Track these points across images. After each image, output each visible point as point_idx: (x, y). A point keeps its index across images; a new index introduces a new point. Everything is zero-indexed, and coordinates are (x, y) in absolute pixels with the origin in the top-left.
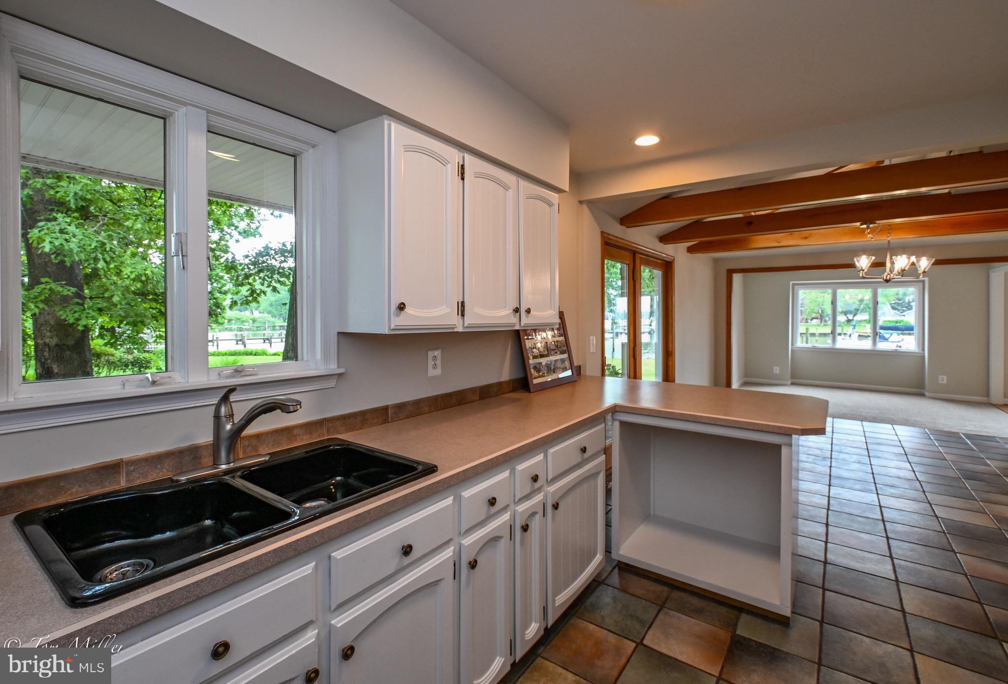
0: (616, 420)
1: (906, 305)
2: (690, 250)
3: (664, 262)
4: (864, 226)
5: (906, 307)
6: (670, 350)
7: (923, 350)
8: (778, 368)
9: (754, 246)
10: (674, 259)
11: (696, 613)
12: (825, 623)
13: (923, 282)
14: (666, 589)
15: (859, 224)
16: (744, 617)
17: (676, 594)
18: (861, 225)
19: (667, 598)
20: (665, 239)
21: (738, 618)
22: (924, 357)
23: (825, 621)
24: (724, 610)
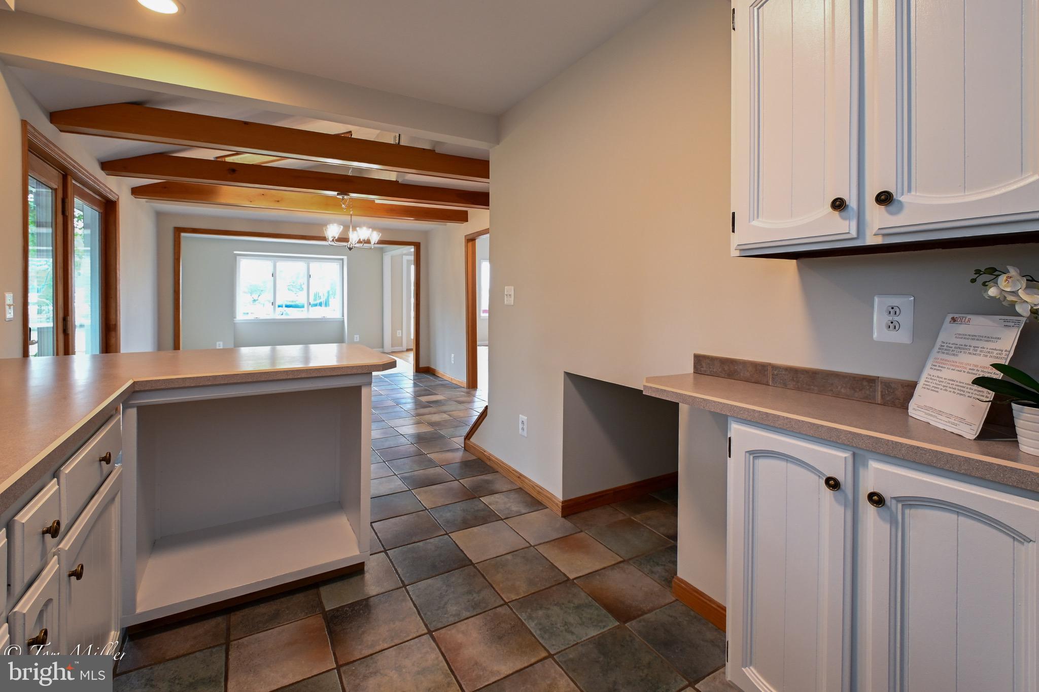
0: (132, 406)
1: (299, 287)
2: (137, 192)
3: (103, 200)
4: (340, 197)
5: (299, 289)
6: (113, 322)
7: (343, 316)
8: (221, 343)
9: (223, 201)
10: (118, 198)
11: (274, 620)
12: (387, 550)
13: (342, 260)
14: (219, 619)
15: (335, 193)
16: (324, 591)
17: (236, 617)
18: (338, 194)
19: (228, 629)
20: (111, 166)
21: (319, 596)
22: (343, 321)
23: (387, 549)
24: (300, 598)
